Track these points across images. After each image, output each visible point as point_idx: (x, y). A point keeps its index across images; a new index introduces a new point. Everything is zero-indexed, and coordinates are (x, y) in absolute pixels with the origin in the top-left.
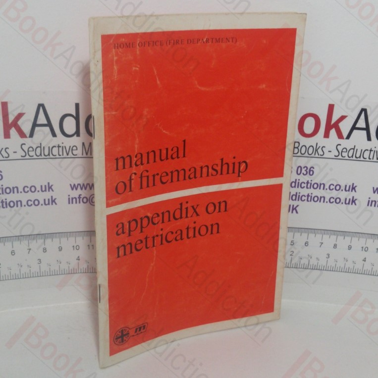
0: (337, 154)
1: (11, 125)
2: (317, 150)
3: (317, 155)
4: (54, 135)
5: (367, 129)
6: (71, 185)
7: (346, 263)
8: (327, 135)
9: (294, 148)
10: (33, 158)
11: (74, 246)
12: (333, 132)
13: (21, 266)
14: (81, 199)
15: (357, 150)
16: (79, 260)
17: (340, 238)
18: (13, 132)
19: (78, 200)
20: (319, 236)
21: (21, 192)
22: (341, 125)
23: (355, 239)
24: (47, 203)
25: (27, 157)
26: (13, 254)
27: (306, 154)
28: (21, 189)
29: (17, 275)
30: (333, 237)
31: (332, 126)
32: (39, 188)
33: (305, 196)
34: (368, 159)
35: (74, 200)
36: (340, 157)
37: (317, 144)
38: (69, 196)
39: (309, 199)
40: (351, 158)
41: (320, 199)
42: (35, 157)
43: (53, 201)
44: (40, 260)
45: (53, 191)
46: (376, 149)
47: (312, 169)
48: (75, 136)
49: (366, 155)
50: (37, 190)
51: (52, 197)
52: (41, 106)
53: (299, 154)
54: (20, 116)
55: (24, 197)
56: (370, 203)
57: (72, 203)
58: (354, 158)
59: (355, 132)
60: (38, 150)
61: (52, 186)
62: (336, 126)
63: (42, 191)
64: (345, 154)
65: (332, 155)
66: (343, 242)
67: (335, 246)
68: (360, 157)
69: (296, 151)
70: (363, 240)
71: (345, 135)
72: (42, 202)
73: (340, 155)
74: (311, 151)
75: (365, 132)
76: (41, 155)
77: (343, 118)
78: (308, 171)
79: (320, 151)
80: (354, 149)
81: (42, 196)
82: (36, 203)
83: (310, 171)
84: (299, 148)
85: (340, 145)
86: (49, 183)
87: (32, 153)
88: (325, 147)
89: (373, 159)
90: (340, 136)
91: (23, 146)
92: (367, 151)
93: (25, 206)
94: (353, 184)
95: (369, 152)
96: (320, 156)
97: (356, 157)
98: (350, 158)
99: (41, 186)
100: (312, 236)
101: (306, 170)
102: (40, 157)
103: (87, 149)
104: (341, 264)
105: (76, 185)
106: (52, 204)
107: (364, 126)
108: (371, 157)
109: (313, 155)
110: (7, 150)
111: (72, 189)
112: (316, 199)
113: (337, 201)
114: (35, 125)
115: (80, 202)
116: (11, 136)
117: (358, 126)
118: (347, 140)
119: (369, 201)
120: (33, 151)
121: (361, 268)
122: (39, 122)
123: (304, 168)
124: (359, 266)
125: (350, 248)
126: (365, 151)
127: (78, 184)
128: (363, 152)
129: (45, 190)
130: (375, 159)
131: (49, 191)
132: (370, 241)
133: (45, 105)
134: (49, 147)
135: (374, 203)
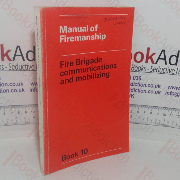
0: (151, 71)
1: (5, 55)
2: (142, 69)
3: (142, 71)
4: (24, 60)
5: (165, 59)
6: (31, 83)
7: (156, 121)
8: (147, 62)
9: (132, 67)
11: (32, 111)
12: (149, 60)
13: (8, 120)
14: (36, 90)
16: (34, 118)
17: (153, 109)
18: (5, 58)
19: (34, 90)
20: (144, 109)
21: (9, 86)
22: (153, 57)
23: (160, 110)
24: (20, 91)
25: (12, 70)
26: (5, 114)
27: (138, 71)
28: (8, 84)
29: (6, 124)
30: (150, 109)
31: (149, 57)
32: (16, 84)
33: (137, 90)
34: (165, 73)
36: (153, 72)
37: (142, 66)
38: (30, 88)
39: (139, 91)
41: (144, 91)
42: (15, 70)
43: (23, 90)
45: (23, 85)
46: (169, 68)
47: (140, 77)
48: (33, 61)
49: (165, 71)
50: (16, 85)
51: (22, 88)
52: (18, 47)
53: (134, 70)
54: (9, 51)
55: (10, 88)
57: (32, 91)
59: (159, 60)
60: (17, 67)
61: (22, 83)
62: (151, 57)
63: (18, 85)
64: (155, 71)
65: (149, 71)
66: (155, 111)
67: (151, 113)
68: (162, 72)
69: (133, 69)
70: (163, 111)
71: (155, 62)
72: (18, 90)
73: (153, 71)
74: (139, 69)
75: (164, 61)
76: (18, 69)
77: (154, 54)
78: (138, 78)
79: (144, 69)
80: (159, 68)
81: (18, 88)
82: (15, 91)
83: (139, 78)
84: (134, 68)
85: (153, 66)
86: (21, 82)
87: (14, 68)
88: (146, 67)
89: (168, 73)
90: (153, 62)
91: (10, 65)
92: (165, 69)
93: (10, 92)
94: (159, 84)
95: (166, 69)
96: (144, 71)
97: (160, 72)
98: (157, 72)
99: (18, 83)
100: (140, 108)
101: (137, 78)
104: (154, 121)
105: (33, 83)
106: (22, 92)
107: (163, 58)
108: (167, 72)
109: (140, 71)
110: (3, 66)
111: (32, 85)
112: (142, 91)
113: (152, 92)
114: (15, 55)
116: (5, 60)
117: (161, 57)
118: (156, 64)
119: (166, 92)
120: (14, 67)
122: (17, 54)
123: (137, 77)
124: (162, 122)
125: (158, 114)
128: (163, 70)
129: (20, 85)
130: (169, 73)
131: (21, 85)
132: (167, 111)
133: (20, 47)
134: (21, 66)
135: (168, 93)
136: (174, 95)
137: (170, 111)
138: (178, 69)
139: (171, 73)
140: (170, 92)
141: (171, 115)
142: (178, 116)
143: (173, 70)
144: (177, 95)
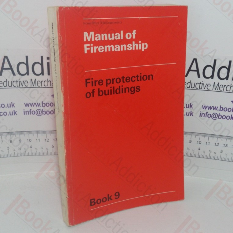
4: (14, 74)
5: (197, 71)
6: (25, 104)
7: (189, 151)
10: (2, 87)
11: (28, 140)
14: (31, 112)
15: (192, 83)
16: (31, 148)
19: (29, 112)
23: (193, 137)
24: (11, 114)
32: (6, 105)
34: (199, 89)
35: (27, 112)
38: (24, 110)
40: (189, 88)
42: (3, 87)
43: (15, 113)
44: (8, 147)
45: (14, 107)
46: (203, 83)
48: (26, 75)
49: (198, 86)
51: (14, 110)
52: (6, 57)
56: (201, 115)
57: (26, 114)
58: (191, 88)
59: (190, 72)
60: (5, 83)
61: (14, 104)
63: (8, 107)
64: (185, 86)
66: (186, 138)
68: (194, 87)
70: (198, 137)
72: (8, 113)
75: (196, 73)
76: (7, 86)
80: (190, 83)
81: (8, 110)
82: (5, 114)
86: (12, 103)
87: (2, 85)
94: (191, 104)
95: (199, 84)
99: (8, 104)
102: (6, 87)
103: (33, 83)
106: (14, 115)
107: (196, 69)
108: (201, 87)
111: (26, 106)
114: (3, 68)
115: (30, 114)
117: (192, 69)
118: (186, 77)
119: (200, 114)
120: (2, 83)
121: (197, 153)
122: (5, 67)
124: (196, 152)
125: (190, 142)
126: (197, 84)
127: (29, 103)
128: (195, 85)
129: (10, 107)
130: (203, 89)
131: (12, 107)
132: (202, 138)
133: (8, 57)
134: (11, 82)
135: (203, 115)
136: (211, 117)
137: (206, 138)
138: (214, 83)
139: (206, 89)
140: (205, 113)
141: (208, 143)
142: (216, 144)
143: (209, 85)
144: (215, 118)
